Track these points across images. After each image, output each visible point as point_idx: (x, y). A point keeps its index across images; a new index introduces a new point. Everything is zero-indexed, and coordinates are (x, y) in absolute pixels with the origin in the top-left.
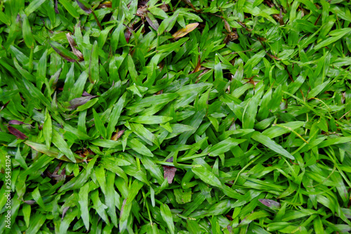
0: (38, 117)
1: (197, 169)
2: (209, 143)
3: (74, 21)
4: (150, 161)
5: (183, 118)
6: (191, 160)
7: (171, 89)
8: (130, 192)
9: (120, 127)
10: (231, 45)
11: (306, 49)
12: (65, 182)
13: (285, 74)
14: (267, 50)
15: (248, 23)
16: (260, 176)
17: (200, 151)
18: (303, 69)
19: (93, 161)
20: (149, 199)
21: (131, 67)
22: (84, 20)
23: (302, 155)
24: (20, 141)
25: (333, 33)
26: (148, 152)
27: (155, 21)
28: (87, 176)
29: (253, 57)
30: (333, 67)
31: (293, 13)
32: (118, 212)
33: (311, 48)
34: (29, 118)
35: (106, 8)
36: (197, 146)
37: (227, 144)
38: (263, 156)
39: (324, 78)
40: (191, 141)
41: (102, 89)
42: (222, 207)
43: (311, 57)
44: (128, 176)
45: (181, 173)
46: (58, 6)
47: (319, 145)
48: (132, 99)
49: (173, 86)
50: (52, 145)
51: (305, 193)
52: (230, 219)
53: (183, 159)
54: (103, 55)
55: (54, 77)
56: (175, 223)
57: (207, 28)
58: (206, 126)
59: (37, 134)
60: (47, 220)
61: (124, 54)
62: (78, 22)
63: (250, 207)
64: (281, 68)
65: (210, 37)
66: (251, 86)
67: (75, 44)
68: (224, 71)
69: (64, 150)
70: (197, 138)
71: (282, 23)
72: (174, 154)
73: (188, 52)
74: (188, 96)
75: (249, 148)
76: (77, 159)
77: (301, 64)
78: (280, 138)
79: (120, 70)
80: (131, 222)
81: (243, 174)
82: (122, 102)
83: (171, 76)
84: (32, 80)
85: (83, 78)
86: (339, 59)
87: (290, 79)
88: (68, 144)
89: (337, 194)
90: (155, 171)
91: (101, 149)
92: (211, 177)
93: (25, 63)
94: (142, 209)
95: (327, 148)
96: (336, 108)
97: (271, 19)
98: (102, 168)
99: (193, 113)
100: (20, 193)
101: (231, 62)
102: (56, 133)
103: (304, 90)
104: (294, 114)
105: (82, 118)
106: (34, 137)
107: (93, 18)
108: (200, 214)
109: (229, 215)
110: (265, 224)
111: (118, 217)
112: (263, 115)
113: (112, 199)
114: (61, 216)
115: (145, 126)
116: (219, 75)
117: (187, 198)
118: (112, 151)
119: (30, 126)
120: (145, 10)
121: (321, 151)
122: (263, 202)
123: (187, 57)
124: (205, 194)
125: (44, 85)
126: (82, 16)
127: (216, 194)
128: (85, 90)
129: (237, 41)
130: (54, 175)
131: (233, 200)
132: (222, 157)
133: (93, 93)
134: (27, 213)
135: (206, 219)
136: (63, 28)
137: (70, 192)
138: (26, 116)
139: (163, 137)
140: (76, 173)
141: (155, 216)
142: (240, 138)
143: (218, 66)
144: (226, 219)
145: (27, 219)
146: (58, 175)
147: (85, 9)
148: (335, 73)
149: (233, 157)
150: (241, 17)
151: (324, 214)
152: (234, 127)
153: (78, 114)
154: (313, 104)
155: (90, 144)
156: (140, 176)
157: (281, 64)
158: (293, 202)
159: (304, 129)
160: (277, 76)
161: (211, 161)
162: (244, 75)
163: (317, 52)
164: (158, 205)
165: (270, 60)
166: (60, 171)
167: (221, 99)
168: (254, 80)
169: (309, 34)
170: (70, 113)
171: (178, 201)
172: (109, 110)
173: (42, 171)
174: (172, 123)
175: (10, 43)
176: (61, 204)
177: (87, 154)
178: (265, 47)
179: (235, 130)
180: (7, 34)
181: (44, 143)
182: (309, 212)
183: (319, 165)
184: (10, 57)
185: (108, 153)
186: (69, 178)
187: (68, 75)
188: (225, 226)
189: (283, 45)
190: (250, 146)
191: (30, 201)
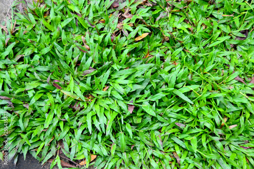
0: (67, 78)
1: (144, 107)
2: (151, 94)
3: (85, 30)
4: (122, 102)
5: (139, 82)
6: (142, 102)
7: (133, 66)
8: (111, 117)
9: (107, 85)
10: (166, 43)
11: (204, 47)
12: (80, 111)
13: (192, 60)
14: (184, 47)
15: (174, 34)
16: (176, 112)
17: (146, 98)
18: (202, 57)
19: (94, 101)
20: (120, 121)
21: (114, 55)
22: (91, 29)
23: (199, 102)
24: (58, 90)
25: (219, 39)
26: (120, 97)
27: (127, 32)
28: (91, 109)
29: (176, 50)
30: (218, 57)
31: (199, 27)
32: (105, 126)
33: (207, 46)
34: (62, 78)
35: (102, 23)
36: (145, 95)
37: (160, 95)
38: (179, 101)
39: (212, 62)
40: (142, 93)
41: (99, 65)
42: (156, 126)
43: (207, 51)
44: (111, 109)
45: (136, 109)
46: (78, 23)
47: (206, 97)
48: (113, 71)
49: (134, 65)
50: (74, 92)
51: (198, 121)
52: (160, 132)
53: (138, 102)
54: (100, 48)
55: (76, 59)
56: (133, 133)
57: (153, 35)
58: (150, 86)
59: (66, 87)
60: (70, 129)
61: (111, 48)
62: (88, 31)
63: (170, 127)
64: (190, 57)
65: (155, 39)
66: (174, 66)
67: (86, 42)
68: (161, 57)
69: (80, 95)
70: (145, 91)
71: (192, 33)
72: (134, 99)
73: (143, 47)
74: (142, 70)
75: (171, 97)
76: (86, 100)
77: (200, 55)
78: (188, 92)
79: (108, 56)
80: (112, 131)
81: (168, 110)
82: (109, 72)
83: (133, 59)
84: (64, 59)
85: (90, 60)
86: (222, 52)
87: (195, 62)
88: (82, 92)
89: (215, 122)
90: (124, 107)
91: (97, 95)
92: (151, 111)
93: (61, 51)
94: (117, 125)
95: (211, 98)
96: (218, 78)
97: (186, 31)
98: (98, 105)
99: (144, 79)
100: (59, 115)
101: (164, 52)
102: (76, 87)
103: (202, 68)
104: (196, 80)
105: (89, 80)
106: (65, 88)
107: (95, 29)
108: (145, 129)
109: (159, 130)
110: (177, 135)
111: (105, 128)
112: (179, 81)
113: (103, 120)
114: (78, 127)
115: (120, 85)
116: (158, 60)
117: (139, 121)
118: (103, 96)
119: (63, 83)
120: (122, 25)
121: (208, 100)
122: (177, 124)
123: (142, 50)
124: (149, 119)
125: (70, 63)
126: (89, 27)
127: (154, 119)
128: (91, 66)
129: (168, 42)
130: (74, 107)
131: (162, 123)
132: (157, 102)
133: (95, 68)
134: (61, 125)
135: (148, 131)
136: (79, 33)
137: (82, 116)
138: (60, 77)
139: (128, 91)
140: (85, 106)
141: (123, 129)
142: (167, 92)
143: (157, 55)
144: (158, 132)
145: (62, 128)
146: (76, 107)
147: (91, 25)
148: (219, 60)
149: (163, 101)
150: (171, 30)
151: (207, 131)
152: (164, 86)
153: (87, 77)
154: (206, 76)
155: (92, 92)
156: (117, 109)
157: (190, 55)
158: (192, 125)
159: (201, 88)
160: (188, 60)
161: (151, 103)
162: (171, 59)
163: (211, 48)
164: (125, 124)
165: (185, 52)
166: (77, 105)
167: (159, 72)
168: (176, 62)
169: (206, 39)
170: (82, 77)
171: (135, 122)
172: (102, 76)
173: (69, 105)
174: (133, 84)
175: (53, 41)
176: (78, 121)
177: (90, 97)
178: (183, 45)
179: (164, 88)
180: (52, 36)
181: (70, 91)
182: (200, 130)
183: (206, 107)
184: (53, 48)
185: (101, 97)
186: (82, 109)
187: (82, 58)
188: (157, 135)
189: (192, 44)
190: (172, 96)
191: (63, 119)
